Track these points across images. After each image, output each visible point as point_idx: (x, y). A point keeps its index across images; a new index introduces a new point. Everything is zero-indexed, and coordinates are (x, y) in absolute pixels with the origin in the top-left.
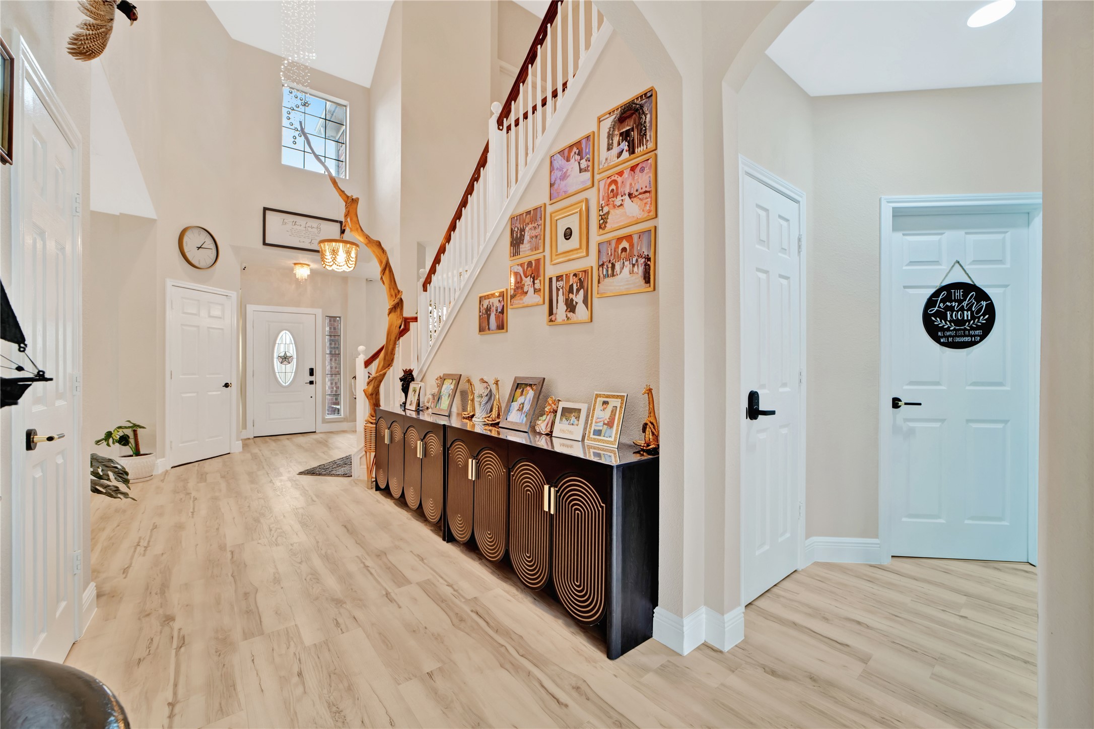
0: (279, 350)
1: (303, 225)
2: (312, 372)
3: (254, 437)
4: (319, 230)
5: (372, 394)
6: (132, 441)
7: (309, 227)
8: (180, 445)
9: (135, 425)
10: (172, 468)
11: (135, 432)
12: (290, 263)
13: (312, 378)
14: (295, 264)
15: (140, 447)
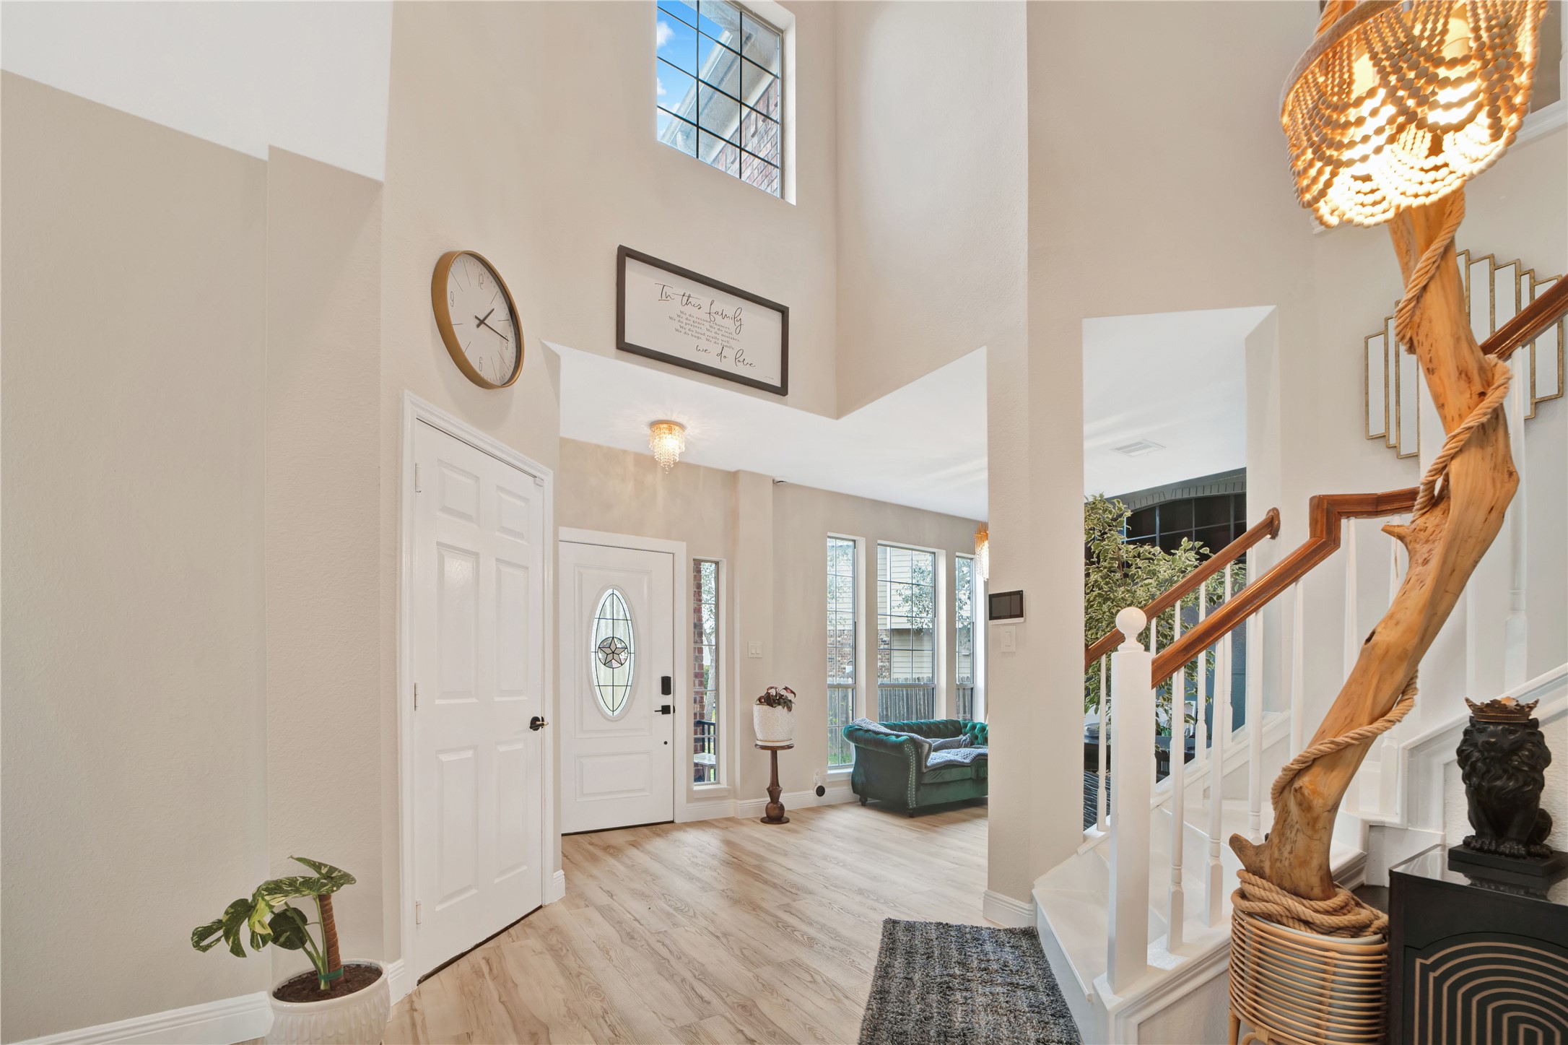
1: (706, 308)
2: (666, 686)
4: (738, 324)
6: (314, 931)
7: (717, 313)
8: (438, 908)
9: (324, 877)
10: (420, 982)
11: (324, 900)
13: (667, 700)
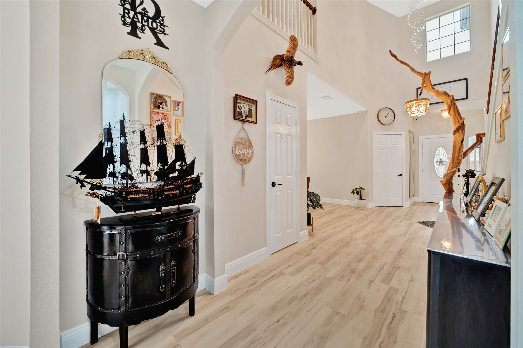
0: (437, 158)
3: (424, 202)
4: (450, 89)
5: (446, 184)
6: (359, 193)
8: (379, 199)
9: (361, 188)
10: (375, 207)
11: (360, 190)
12: (439, 111)
14: (442, 111)
15: (362, 196)
